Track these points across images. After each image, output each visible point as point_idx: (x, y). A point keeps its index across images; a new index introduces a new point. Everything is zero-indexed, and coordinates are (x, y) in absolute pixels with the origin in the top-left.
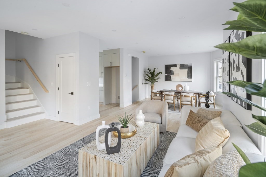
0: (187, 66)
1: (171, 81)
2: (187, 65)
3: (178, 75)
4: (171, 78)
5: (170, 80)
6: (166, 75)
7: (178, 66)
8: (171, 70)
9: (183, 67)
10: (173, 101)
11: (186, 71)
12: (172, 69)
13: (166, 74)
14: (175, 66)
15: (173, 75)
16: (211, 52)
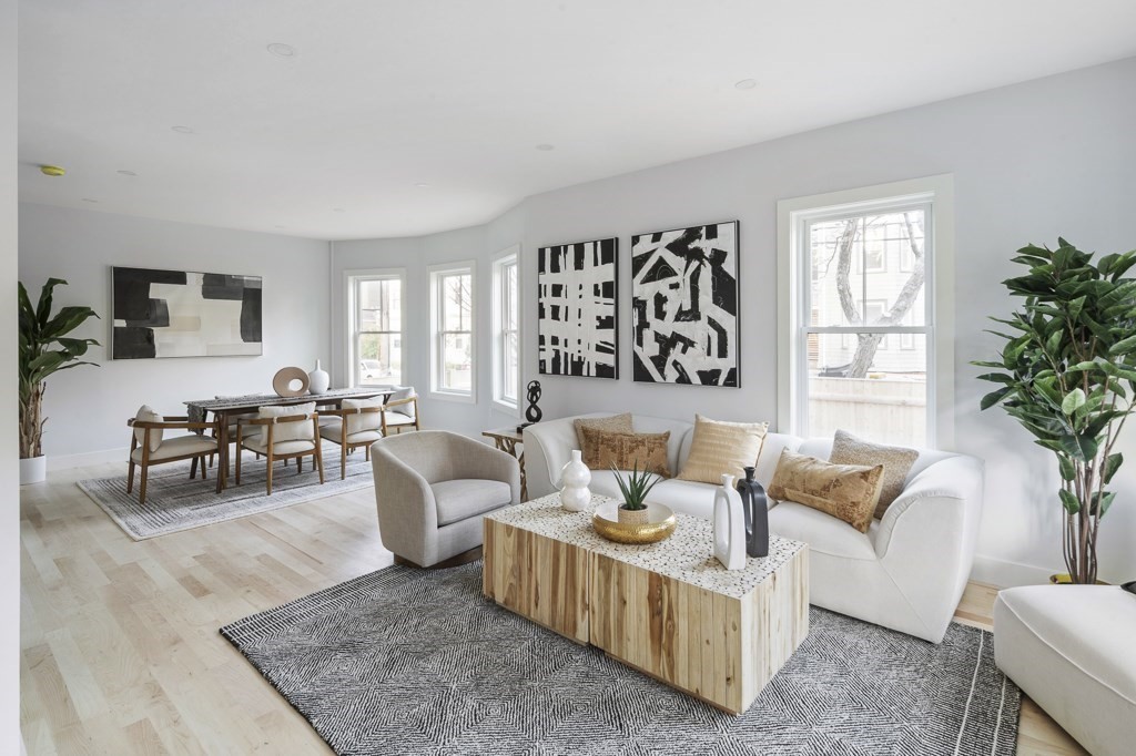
0: (237, 285)
1: (154, 357)
2: (239, 280)
3: (196, 325)
4: (150, 339)
5: (148, 352)
6: (122, 323)
7: (195, 283)
8: (150, 297)
9: (216, 286)
10: (311, 441)
11: (235, 307)
12: (157, 291)
13: (117, 316)
14: (178, 278)
15: (168, 325)
16: (330, 242)
